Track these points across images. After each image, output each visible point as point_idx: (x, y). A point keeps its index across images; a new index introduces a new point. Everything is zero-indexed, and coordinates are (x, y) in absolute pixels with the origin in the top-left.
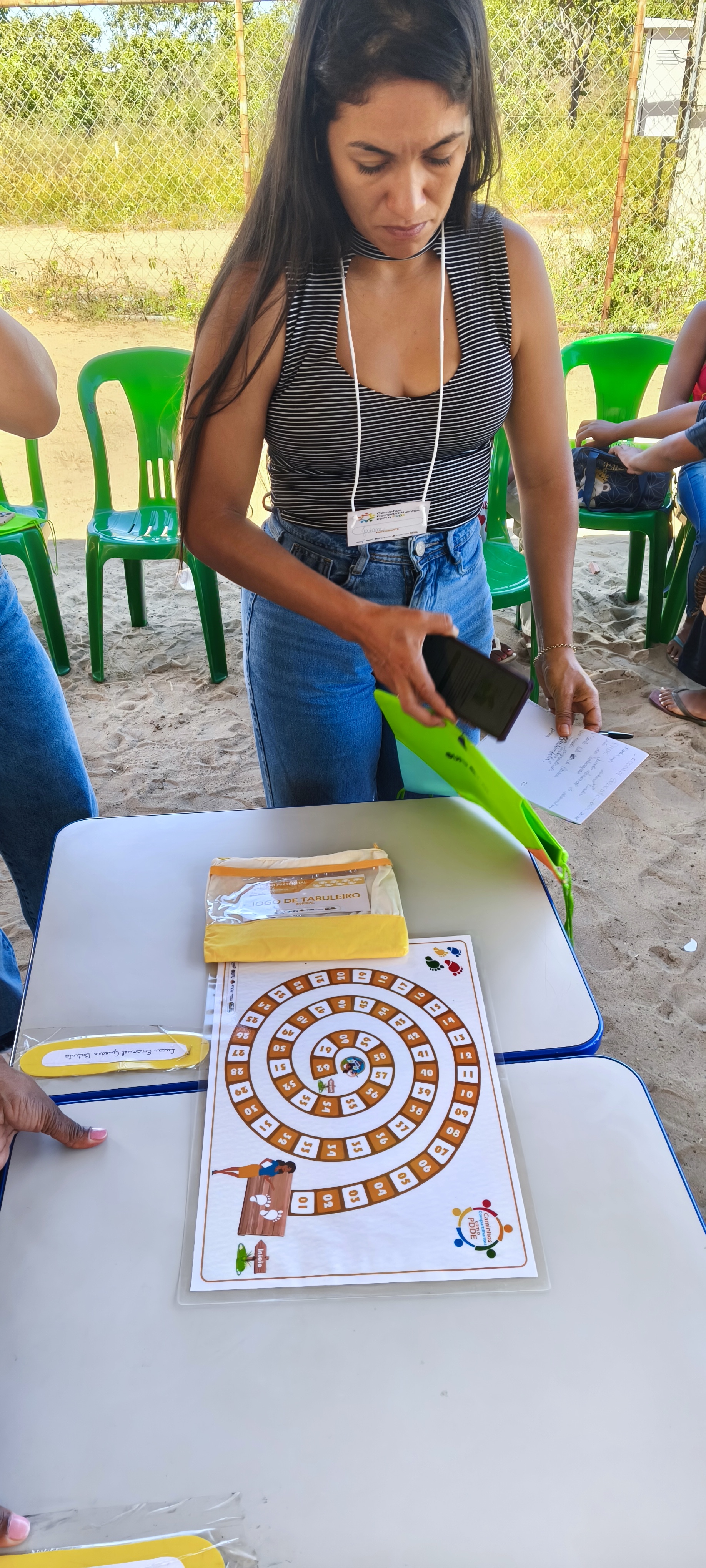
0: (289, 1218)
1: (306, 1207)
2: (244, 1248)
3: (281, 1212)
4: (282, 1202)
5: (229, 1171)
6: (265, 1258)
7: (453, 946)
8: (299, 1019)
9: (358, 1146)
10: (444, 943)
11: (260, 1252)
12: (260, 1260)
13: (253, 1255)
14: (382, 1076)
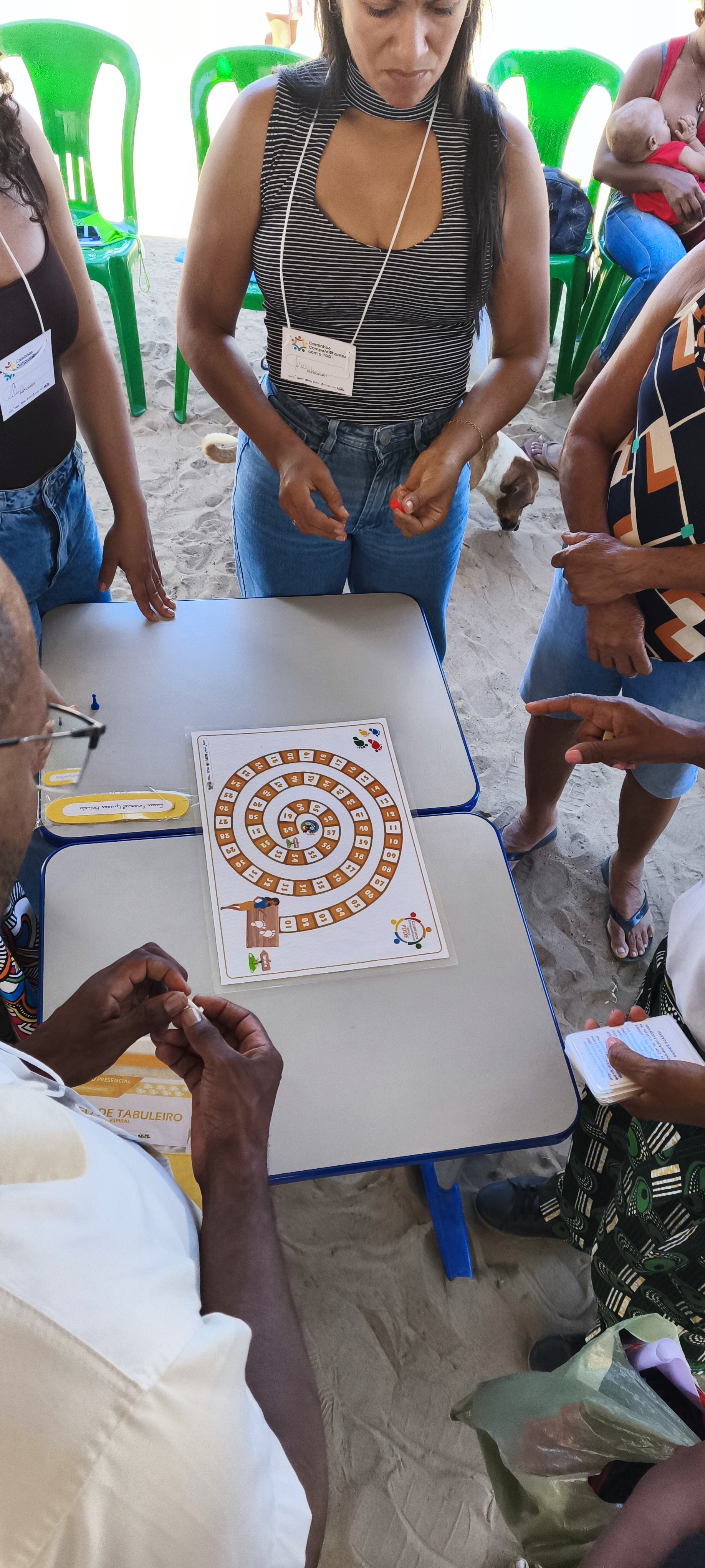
0: (280, 934)
1: (291, 927)
2: (253, 956)
3: (274, 931)
4: (273, 923)
5: (233, 907)
6: (268, 961)
7: (373, 727)
8: (264, 793)
9: (321, 884)
10: (366, 725)
11: (264, 958)
12: (264, 963)
13: (260, 960)
14: (332, 833)
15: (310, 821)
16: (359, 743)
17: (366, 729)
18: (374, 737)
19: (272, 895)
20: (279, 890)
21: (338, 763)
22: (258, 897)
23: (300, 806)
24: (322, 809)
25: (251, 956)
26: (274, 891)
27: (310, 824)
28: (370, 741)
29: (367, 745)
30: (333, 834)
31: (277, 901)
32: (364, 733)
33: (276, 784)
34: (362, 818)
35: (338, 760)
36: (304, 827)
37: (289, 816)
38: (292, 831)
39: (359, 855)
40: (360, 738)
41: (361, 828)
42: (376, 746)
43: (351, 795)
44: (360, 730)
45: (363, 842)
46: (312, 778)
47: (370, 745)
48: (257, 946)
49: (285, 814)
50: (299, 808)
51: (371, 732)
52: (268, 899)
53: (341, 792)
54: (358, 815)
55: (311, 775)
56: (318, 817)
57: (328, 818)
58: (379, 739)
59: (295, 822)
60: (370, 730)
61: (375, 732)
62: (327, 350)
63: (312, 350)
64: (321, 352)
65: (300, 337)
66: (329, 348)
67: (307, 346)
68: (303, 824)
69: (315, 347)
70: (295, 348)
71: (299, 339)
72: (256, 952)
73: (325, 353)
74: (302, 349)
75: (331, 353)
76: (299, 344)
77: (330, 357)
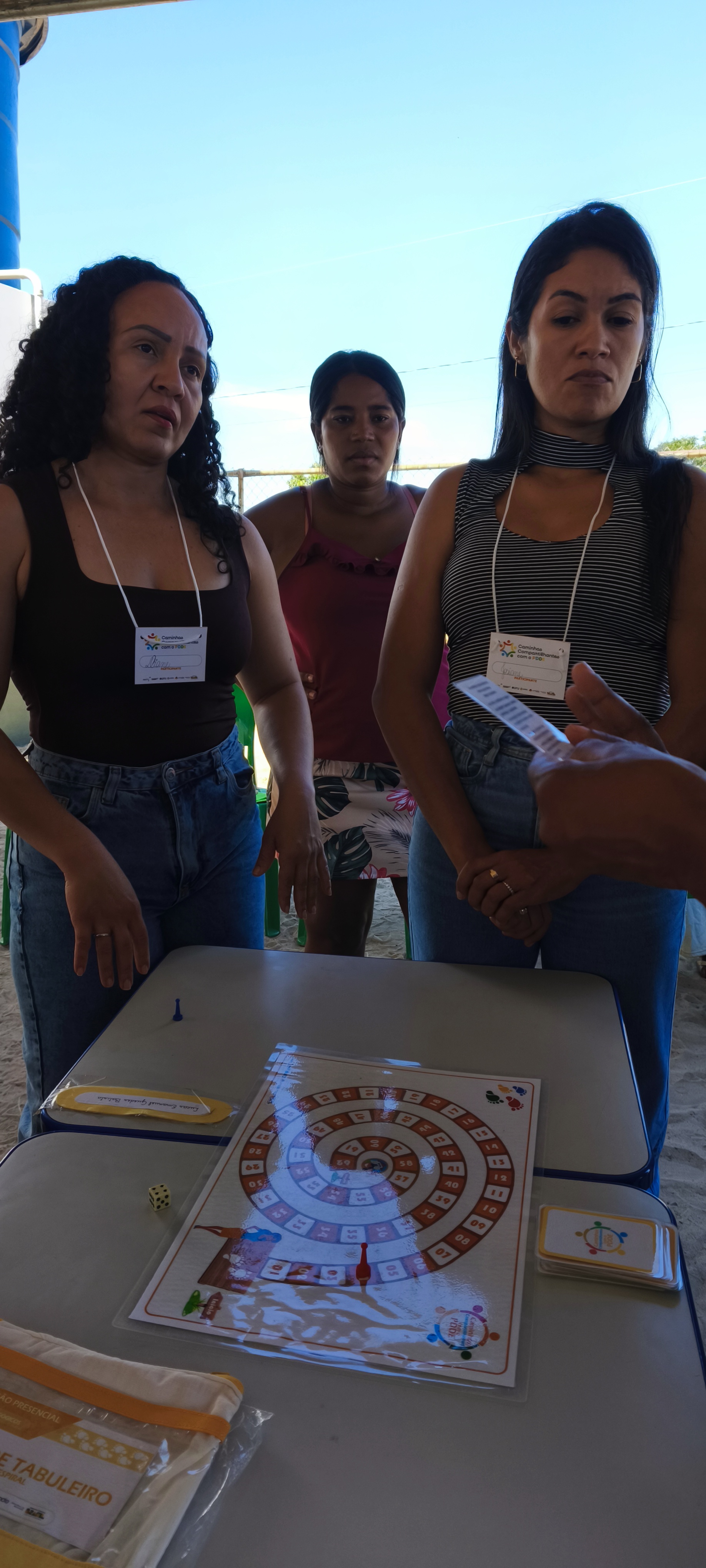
1: (277, 1274)
2: (199, 1295)
4: (254, 1265)
5: (212, 1229)
6: (217, 1308)
7: (518, 1085)
8: (335, 1121)
9: (354, 1234)
10: (511, 1082)
11: (214, 1302)
12: (211, 1308)
13: (206, 1303)
14: (402, 1179)
15: (379, 1160)
16: (492, 1098)
17: (510, 1086)
18: (515, 1095)
19: (274, 1229)
20: (289, 1225)
21: (454, 1112)
22: (255, 1227)
23: (375, 1144)
24: (405, 1151)
25: (196, 1294)
26: (282, 1226)
27: (376, 1162)
28: (509, 1098)
29: (502, 1101)
30: (404, 1181)
31: (278, 1237)
32: (504, 1089)
33: (357, 1115)
34: (455, 1173)
35: (454, 1109)
36: (366, 1165)
37: (353, 1148)
38: (348, 1164)
39: (428, 1213)
40: (497, 1092)
41: (449, 1184)
42: (515, 1104)
43: (454, 1146)
44: (499, 1086)
45: (442, 1199)
46: (408, 1119)
47: (506, 1102)
48: (214, 1285)
49: (350, 1146)
50: (373, 1144)
51: (514, 1090)
52: (267, 1232)
53: (439, 1140)
54: (451, 1168)
55: (409, 1116)
56: (393, 1159)
57: (406, 1163)
58: (524, 1100)
59: (357, 1157)
60: (515, 1087)
61: (521, 1091)
62: (538, 652)
63: (521, 654)
64: (531, 655)
65: (509, 641)
66: (541, 650)
67: (516, 651)
68: (368, 1161)
69: (524, 650)
70: (503, 654)
71: (508, 643)
72: (207, 1292)
73: (536, 656)
74: (511, 654)
75: (542, 654)
76: (508, 649)
77: (540, 659)
